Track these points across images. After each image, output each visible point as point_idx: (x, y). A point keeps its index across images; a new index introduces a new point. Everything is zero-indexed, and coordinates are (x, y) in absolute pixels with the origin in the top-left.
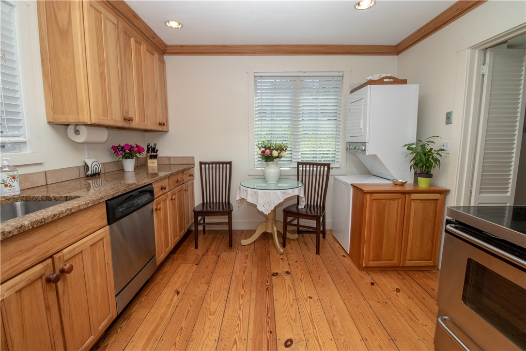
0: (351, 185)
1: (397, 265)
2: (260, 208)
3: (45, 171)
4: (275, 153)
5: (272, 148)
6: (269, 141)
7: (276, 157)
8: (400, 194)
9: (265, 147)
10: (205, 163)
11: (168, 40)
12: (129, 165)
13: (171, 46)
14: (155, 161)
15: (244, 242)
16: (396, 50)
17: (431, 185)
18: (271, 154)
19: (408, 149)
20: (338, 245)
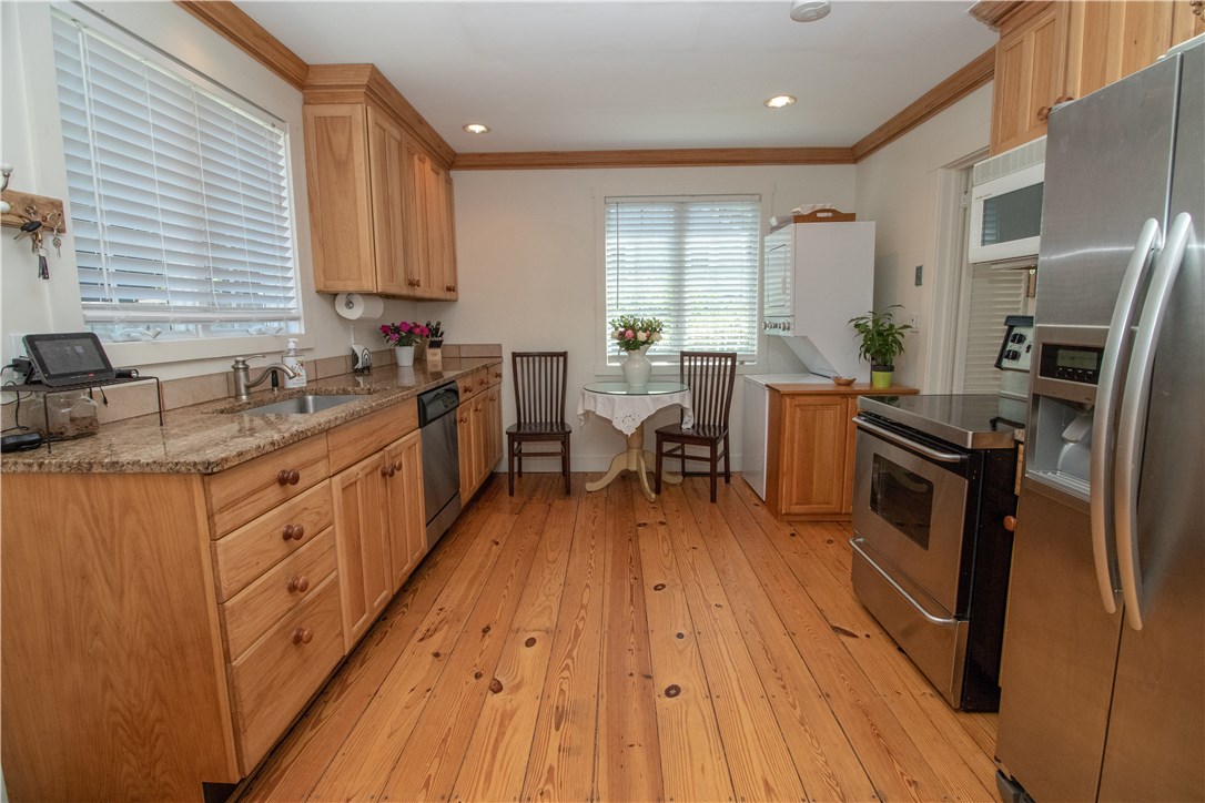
0: (767, 386)
1: (837, 511)
2: (618, 425)
3: (315, 361)
4: (642, 336)
5: (637, 328)
6: (632, 316)
7: (644, 343)
8: (838, 398)
9: (624, 327)
10: (522, 355)
11: (458, 145)
12: (406, 356)
13: (465, 155)
14: (438, 351)
15: (590, 487)
16: (853, 154)
17: (892, 384)
18: (635, 337)
19: (856, 326)
20: (749, 491)
